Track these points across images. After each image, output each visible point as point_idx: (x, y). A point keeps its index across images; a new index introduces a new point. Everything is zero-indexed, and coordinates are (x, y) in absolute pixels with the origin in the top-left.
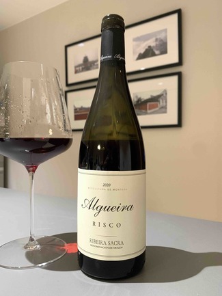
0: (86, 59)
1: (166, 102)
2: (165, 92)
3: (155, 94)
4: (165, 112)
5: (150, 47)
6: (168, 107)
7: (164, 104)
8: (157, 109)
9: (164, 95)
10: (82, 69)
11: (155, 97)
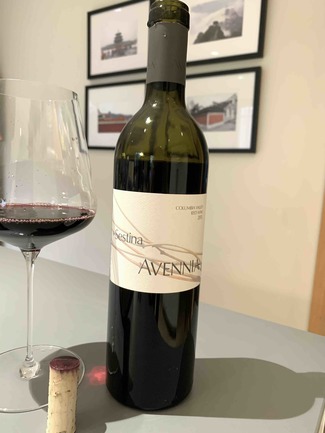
0: (119, 38)
1: (235, 113)
2: (235, 97)
3: (220, 100)
4: (233, 129)
5: (216, 23)
6: (238, 121)
7: (233, 116)
8: (221, 123)
9: (233, 102)
10: (113, 53)
11: (219, 105)
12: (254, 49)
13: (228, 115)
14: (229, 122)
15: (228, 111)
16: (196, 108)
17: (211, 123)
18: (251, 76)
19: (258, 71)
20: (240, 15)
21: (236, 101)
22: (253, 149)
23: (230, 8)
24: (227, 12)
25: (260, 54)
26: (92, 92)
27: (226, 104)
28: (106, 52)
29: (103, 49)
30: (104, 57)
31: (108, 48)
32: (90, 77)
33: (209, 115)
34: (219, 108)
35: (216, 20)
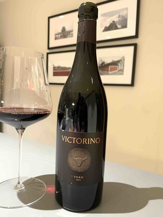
0: (64, 29)
2: (124, 58)
3: (116, 60)
4: (122, 74)
7: (122, 67)
8: (116, 71)
10: (61, 36)
11: (115, 62)
12: (134, 34)
14: (120, 70)
15: (120, 65)
16: (103, 63)
17: (111, 71)
18: (132, 48)
19: (135, 45)
20: (126, 18)
22: (132, 85)
23: (121, 14)
24: (119, 16)
25: (136, 36)
27: (119, 61)
30: (56, 39)
31: (58, 34)
32: (49, 48)
33: (110, 67)
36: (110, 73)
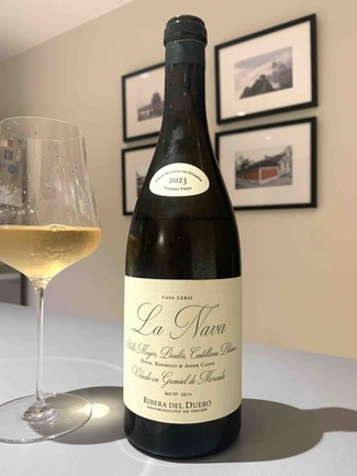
0: (156, 98)
1: (291, 167)
2: (289, 149)
3: (272, 154)
4: (290, 183)
6: (294, 174)
7: (288, 169)
8: (276, 178)
9: (288, 155)
10: (151, 113)
11: (272, 158)
12: (307, 98)
13: (283, 169)
14: (284, 175)
15: (282, 164)
16: (245, 163)
17: (263, 178)
18: (307, 127)
19: (313, 121)
20: (288, 67)
21: (291, 153)
22: (313, 204)
23: (277, 60)
24: (274, 65)
25: (314, 103)
26: (128, 156)
27: (279, 157)
28: (143, 113)
29: (140, 110)
30: (141, 118)
31: (145, 108)
32: (126, 140)
33: (261, 170)
34: (272, 162)
35: (263, 73)
36: (261, 182)
